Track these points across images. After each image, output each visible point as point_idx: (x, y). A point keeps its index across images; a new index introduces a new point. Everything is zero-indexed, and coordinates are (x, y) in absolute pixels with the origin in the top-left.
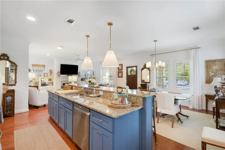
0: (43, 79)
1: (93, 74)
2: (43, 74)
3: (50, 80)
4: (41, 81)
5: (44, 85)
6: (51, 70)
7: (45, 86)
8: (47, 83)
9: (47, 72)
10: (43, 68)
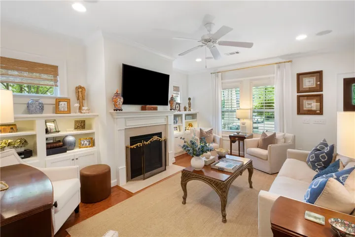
0: (54, 121)
1: (190, 104)
2: (54, 102)
3: (81, 125)
4: (47, 131)
5: (57, 147)
6: (80, 87)
7: (65, 151)
8: (70, 139)
9: (65, 96)
10: (51, 77)
